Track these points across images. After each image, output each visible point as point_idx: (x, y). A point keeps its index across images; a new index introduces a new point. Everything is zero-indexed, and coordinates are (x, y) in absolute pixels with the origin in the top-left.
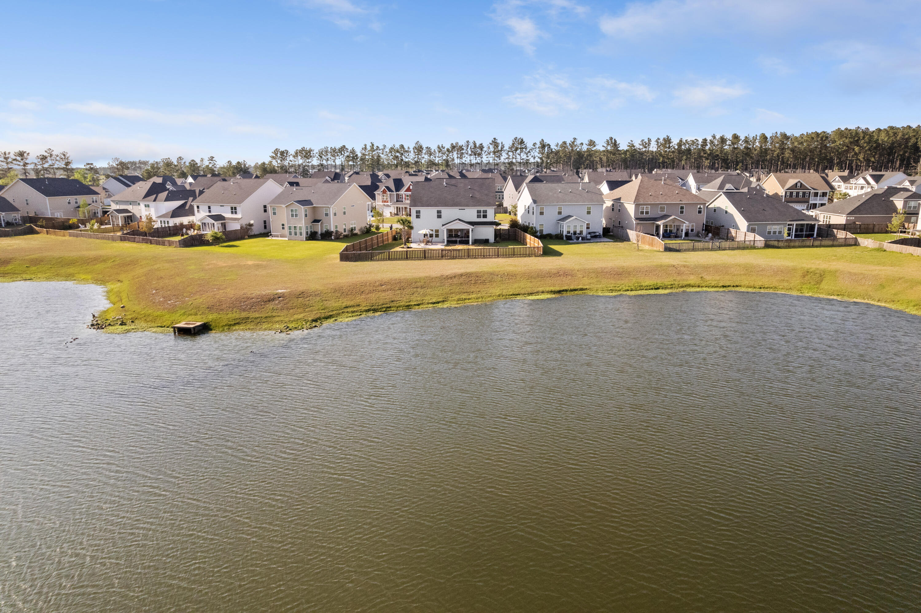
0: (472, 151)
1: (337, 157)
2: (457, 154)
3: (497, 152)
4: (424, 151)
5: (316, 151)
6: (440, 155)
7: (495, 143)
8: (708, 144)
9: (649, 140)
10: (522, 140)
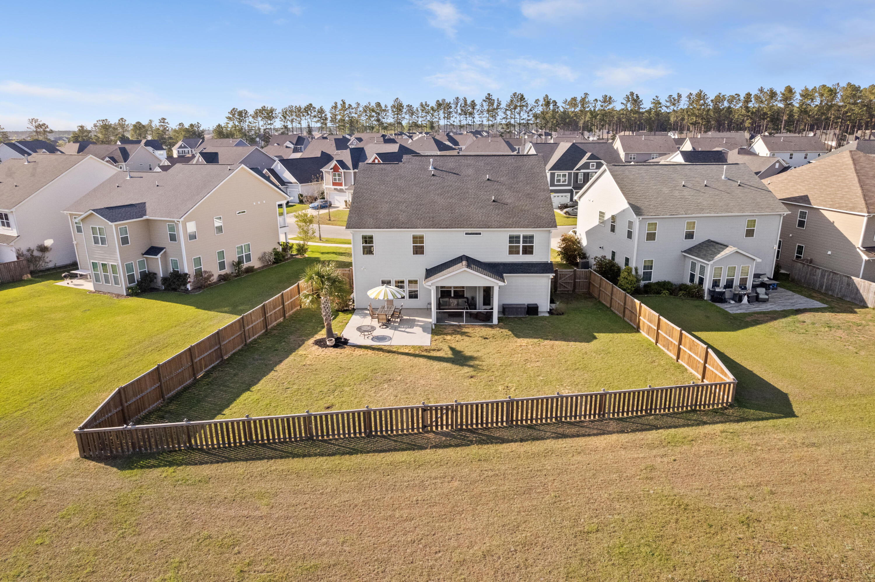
0: (462, 110)
1: (303, 118)
2: (444, 113)
3: (492, 112)
4: (404, 110)
5: (279, 110)
6: (424, 114)
7: (489, 99)
8: (753, 100)
9: (679, 96)
10: (522, 96)
